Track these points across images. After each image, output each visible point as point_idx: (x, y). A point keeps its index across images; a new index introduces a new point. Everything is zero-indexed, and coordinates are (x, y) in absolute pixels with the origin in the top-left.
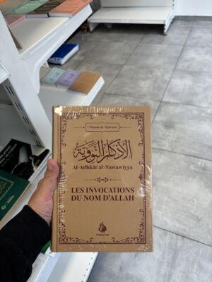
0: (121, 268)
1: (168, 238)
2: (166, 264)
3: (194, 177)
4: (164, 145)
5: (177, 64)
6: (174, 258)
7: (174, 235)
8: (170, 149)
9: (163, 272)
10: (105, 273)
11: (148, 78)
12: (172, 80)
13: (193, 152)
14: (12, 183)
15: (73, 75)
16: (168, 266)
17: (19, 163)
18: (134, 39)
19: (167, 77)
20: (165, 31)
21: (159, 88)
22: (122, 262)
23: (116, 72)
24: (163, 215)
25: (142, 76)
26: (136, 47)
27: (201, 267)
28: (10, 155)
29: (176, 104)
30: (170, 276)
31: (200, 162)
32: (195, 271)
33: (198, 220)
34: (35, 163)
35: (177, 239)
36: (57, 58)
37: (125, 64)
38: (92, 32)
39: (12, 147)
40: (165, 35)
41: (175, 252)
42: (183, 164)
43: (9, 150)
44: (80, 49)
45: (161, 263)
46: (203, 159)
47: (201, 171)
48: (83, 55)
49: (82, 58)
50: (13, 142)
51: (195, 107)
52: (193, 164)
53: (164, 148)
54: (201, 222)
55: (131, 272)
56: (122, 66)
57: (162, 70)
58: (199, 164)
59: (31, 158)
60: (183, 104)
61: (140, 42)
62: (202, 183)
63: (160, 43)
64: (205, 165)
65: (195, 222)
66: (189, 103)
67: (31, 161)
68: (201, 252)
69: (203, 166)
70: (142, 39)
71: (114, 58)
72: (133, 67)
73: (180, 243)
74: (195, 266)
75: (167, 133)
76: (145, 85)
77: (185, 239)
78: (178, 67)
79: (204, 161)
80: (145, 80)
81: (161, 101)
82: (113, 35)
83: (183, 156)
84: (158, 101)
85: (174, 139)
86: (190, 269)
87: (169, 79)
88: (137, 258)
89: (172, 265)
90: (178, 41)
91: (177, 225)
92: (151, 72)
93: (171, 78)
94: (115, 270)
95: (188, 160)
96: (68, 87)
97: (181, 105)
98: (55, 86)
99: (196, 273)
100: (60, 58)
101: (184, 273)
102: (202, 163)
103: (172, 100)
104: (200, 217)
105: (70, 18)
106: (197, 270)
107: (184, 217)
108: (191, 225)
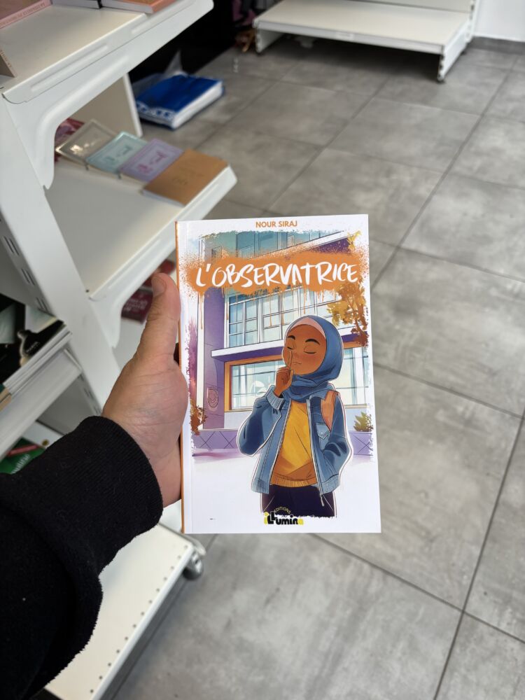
0: (228, 626)
1: (352, 567)
2: (335, 629)
3: (441, 439)
4: (385, 355)
5: (455, 158)
6: (355, 619)
7: (366, 567)
8: (395, 365)
9: (324, 645)
10: (190, 630)
11: (377, 186)
12: (435, 198)
13: (452, 378)
15: (162, 156)
16: (337, 634)
19: (423, 191)
20: (443, 72)
21: (400, 215)
22: (234, 612)
23: (301, 162)
25: (365, 179)
26: (363, 106)
27: (413, 648)
29: (434, 259)
30: (338, 658)
31: (463, 406)
32: (399, 654)
33: (430, 539)
34: (26, 347)
35: (372, 576)
36: (164, 111)
37: (327, 146)
38: (260, 54)
40: (441, 82)
41: (361, 605)
42: (420, 403)
44: (224, 93)
45: (323, 625)
46: (470, 398)
47: (461, 427)
48: (229, 109)
49: (225, 118)
51: (477, 272)
52: (446, 407)
54: (434, 545)
55: (252, 635)
56: (318, 148)
57: (415, 170)
58: (460, 409)
60: (450, 261)
61: (376, 94)
62: (457, 457)
63: (424, 101)
64: (473, 414)
65: (421, 543)
66: (465, 260)
67: (18, 342)
68: (421, 611)
69: (468, 415)
70: (381, 87)
71: (303, 127)
72: (345, 154)
73: (375, 587)
74: (402, 645)
75: (397, 327)
76: (366, 202)
77: (390, 579)
78: (457, 168)
79: (473, 404)
80: (367, 189)
81: (398, 248)
82: (313, 68)
83: (424, 387)
84: (391, 245)
85: (412, 343)
86: (389, 648)
87: (428, 194)
88: (269, 607)
89: (348, 633)
90: (469, 101)
91: (379, 545)
92: (389, 173)
93: (434, 193)
94: (215, 625)
95: (433, 397)
96: (145, 183)
97: (445, 262)
98: (116, 176)
99: (400, 659)
100: (171, 112)
101: (372, 655)
102: (466, 408)
103: (424, 248)
104: (434, 534)
105: (149, 15)
106: (404, 654)
107: (397, 529)
108: (411, 549)
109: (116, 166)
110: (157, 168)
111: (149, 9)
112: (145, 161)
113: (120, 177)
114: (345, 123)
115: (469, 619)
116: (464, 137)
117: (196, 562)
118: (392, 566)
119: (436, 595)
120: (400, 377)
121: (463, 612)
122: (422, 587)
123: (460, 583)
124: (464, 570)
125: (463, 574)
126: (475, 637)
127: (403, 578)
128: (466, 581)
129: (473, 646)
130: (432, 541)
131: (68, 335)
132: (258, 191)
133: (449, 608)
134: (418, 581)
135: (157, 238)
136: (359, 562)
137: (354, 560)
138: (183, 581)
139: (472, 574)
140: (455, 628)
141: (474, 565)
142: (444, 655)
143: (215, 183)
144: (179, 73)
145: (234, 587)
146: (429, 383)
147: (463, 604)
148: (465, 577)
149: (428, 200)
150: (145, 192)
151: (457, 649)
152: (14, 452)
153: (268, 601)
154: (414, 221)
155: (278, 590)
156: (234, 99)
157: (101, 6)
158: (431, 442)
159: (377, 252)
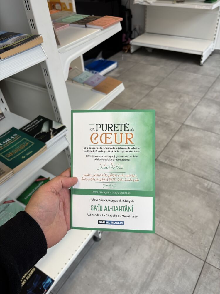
0: (110, 260)
1: (160, 241)
2: (153, 264)
3: (198, 195)
4: (176, 163)
5: (206, 93)
6: (161, 261)
7: (166, 241)
8: (180, 167)
9: (148, 270)
10: (95, 260)
11: (175, 101)
12: (198, 107)
13: (203, 173)
14: (33, 143)
15: (99, 79)
16: (154, 266)
17: (41, 132)
18: (171, 65)
19: (193, 104)
20: (202, 62)
21: (184, 112)
22: (113, 255)
23: (146, 92)
24: (160, 222)
25: (171, 99)
26: (171, 73)
27: (184, 274)
28: (35, 125)
30: (154, 275)
32: (178, 276)
33: (192, 233)
34: (53, 133)
35: (168, 244)
37: (157, 86)
38: (132, 54)
39: (38, 120)
40: (202, 65)
41: (164, 256)
42: (190, 181)
43: (35, 123)
44: (118, 66)
45: (148, 263)
46: (210, 181)
47: (206, 191)
49: (118, 75)
50: (40, 117)
51: (214, 134)
52: (200, 184)
53: (175, 165)
54: (194, 235)
55: (120, 264)
56: (153, 87)
57: (190, 96)
58: (206, 185)
59: (51, 130)
60: (203, 130)
61: (176, 69)
62: (204, 203)
63: (195, 72)
64: (211, 187)
65: (189, 234)
66: (209, 130)
67: (50, 132)
68: (188, 260)
69: (209, 187)
70: (178, 66)
71: (147, 79)
72: (163, 90)
73: (169, 249)
74: (180, 272)
75: (182, 153)
76: (171, 108)
77: (176, 247)
78: (207, 96)
79: (211, 183)
80: (171, 102)
81: (183, 124)
82: (152, 59)
83: (191, 175)
84: (180, 123)
85: (187, 159)
86: (174, 273)
87: (195, 105)
88: (127, 254)
89: (158, 266)
90: (212, 73)
91: (172, 234)
92: (180, 97)
93: (197, 105)
94: (105, 259)
95: (195, 179)
96: (93, 87)
97: (201, 130)
98: (83, 85)
99: (179, 278)
100: (97, 72)
101: (167, 276)
102: (208, 184)
103: (193, 125)
104: (194, 231)
105: (102, 30)
106: (180, 276)
107: (179, 228)
108: (184, 236)
109: (83, 82)
110: (97, 83)
111: (102, 28)
112: (93, 80)
113: (84, 85)
114: (164, 79)
115: (208, 264)
116: (210, 85)
117: (99, 233)
118: (177, 242)
119: (194, 254)
120: (182, 171)
121: (205, 262)
122: (189, 251)
123: (204, 251)
124: (206, 246)
125: (205, 247)
126: (210, 271)
127: (181, 247)
128: (207, 250)
129: (208, 275)
130: (193, 234)
131: (67, 131)
132: (129, 102)
133: (199, 259)
134: (187, 248)
135: (97, 105)
136: (163, 239)
137: (161, 238)
138: (93, 242)
139: (209, 248)
140: (201, 268)
141: (210, 244)
142: (197, 277)
143: (117, 89)
144: (101, 59)
145: (113, 246)
146: (193, 174)
147: (205, 259)
148: (206, 248)
149: (195, 107)
150: (93, 90)
151: (202, 276)
152: (38, 180)
153: (126, 252)
154: (189, 115)
155: (131, 248)
156: (121, 69)
157: (86, 27)
158: (194, 196)
159: (174, 125)
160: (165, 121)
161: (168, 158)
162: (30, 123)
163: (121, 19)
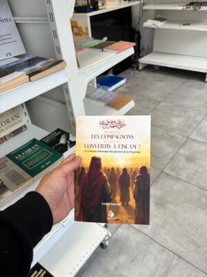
0: (116, 268)
1: (166, 253)
3: (203, 209)
4: (182, 175)
6: (166, 273)
7: (172, 254)
8: (186, 180)
10: (102, 268)
11: (181, 116)
14: (52, 154)
15: (112, 96)
18: (176, 81)
19: (199, 119)
21: (189, 126)
22: (119, 263)
23: (153, 106)
24: (165, 234)
25: (176, 113)
26: (177, 89)
28: (54, 137)
29: (202, 143)
33: (198, 247)
35: (174, 258)
36: (106, 87)
37: (163, 101)
38: (140, 71)
39: (57, 133)
40: (206, 82)
41: (169, 268)
42: (195, 194)
43: (54, 135)
44: (127, 82)
45: (153, 274)
48: (128, 87)
49: (126, 90)
50: (58, 130)
52: (205, 197)
53: (180, 177)
54: (200, 249)
55: (125, 273)
56: (160, 102)
57: (195, 112)
61: (181, 85)
63: (200, 88)
65: (194, 248)
68: (193, 274)
70: (183, 83)
71: (154, 95)
72: (169, 104)
73: (175, 261)
75: (187, 166)
76: (176, 121)
77: (181, 260)
80: (177, 116)
81: (188, 138)
82: (159, 76)
83: (197, 188)
84: (186, 137)
85: (192, 172)
88: (133, 263)
91: (177, 246)
92: (185, 112)
93: (202, 120)
94: (111, 267)
95: (200, 192)
96: (106, 103)
100: (108, 87)
103: (198, 138)
104: (200, 245)
105: (117, 54)
108: (190, 250)
109: (97, 98)
110: (110, 99)
111: (117, 52)
112: (106, 97)
113: (98, 101)
114: (170, 94)
117: (107, 240)
118: (182, 255)
119: (200, 268)
120: (188, 184)
122: (194, 265)
127: (187, 260)
130: (199, 247)
134: (192, 262)
136: (169, 251)
137: (167, 250)
138: (100, 248)
144: (111, 75)
145: (119, 254)
146: (199, 187)
149: (200, 122)
150: (106, 106)
153: (132, 261)
154: (195, 129)
155: (136, 257)
156: (130, 84)
157: (103, 51)
158: (199, 209)
159: (180, 139)
160: (171, 134)
161: (173, 170)
162: (49, 135)
163: (134, 44)
